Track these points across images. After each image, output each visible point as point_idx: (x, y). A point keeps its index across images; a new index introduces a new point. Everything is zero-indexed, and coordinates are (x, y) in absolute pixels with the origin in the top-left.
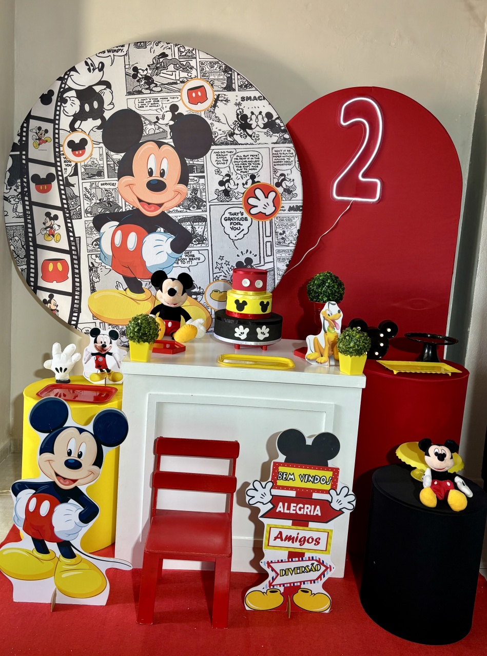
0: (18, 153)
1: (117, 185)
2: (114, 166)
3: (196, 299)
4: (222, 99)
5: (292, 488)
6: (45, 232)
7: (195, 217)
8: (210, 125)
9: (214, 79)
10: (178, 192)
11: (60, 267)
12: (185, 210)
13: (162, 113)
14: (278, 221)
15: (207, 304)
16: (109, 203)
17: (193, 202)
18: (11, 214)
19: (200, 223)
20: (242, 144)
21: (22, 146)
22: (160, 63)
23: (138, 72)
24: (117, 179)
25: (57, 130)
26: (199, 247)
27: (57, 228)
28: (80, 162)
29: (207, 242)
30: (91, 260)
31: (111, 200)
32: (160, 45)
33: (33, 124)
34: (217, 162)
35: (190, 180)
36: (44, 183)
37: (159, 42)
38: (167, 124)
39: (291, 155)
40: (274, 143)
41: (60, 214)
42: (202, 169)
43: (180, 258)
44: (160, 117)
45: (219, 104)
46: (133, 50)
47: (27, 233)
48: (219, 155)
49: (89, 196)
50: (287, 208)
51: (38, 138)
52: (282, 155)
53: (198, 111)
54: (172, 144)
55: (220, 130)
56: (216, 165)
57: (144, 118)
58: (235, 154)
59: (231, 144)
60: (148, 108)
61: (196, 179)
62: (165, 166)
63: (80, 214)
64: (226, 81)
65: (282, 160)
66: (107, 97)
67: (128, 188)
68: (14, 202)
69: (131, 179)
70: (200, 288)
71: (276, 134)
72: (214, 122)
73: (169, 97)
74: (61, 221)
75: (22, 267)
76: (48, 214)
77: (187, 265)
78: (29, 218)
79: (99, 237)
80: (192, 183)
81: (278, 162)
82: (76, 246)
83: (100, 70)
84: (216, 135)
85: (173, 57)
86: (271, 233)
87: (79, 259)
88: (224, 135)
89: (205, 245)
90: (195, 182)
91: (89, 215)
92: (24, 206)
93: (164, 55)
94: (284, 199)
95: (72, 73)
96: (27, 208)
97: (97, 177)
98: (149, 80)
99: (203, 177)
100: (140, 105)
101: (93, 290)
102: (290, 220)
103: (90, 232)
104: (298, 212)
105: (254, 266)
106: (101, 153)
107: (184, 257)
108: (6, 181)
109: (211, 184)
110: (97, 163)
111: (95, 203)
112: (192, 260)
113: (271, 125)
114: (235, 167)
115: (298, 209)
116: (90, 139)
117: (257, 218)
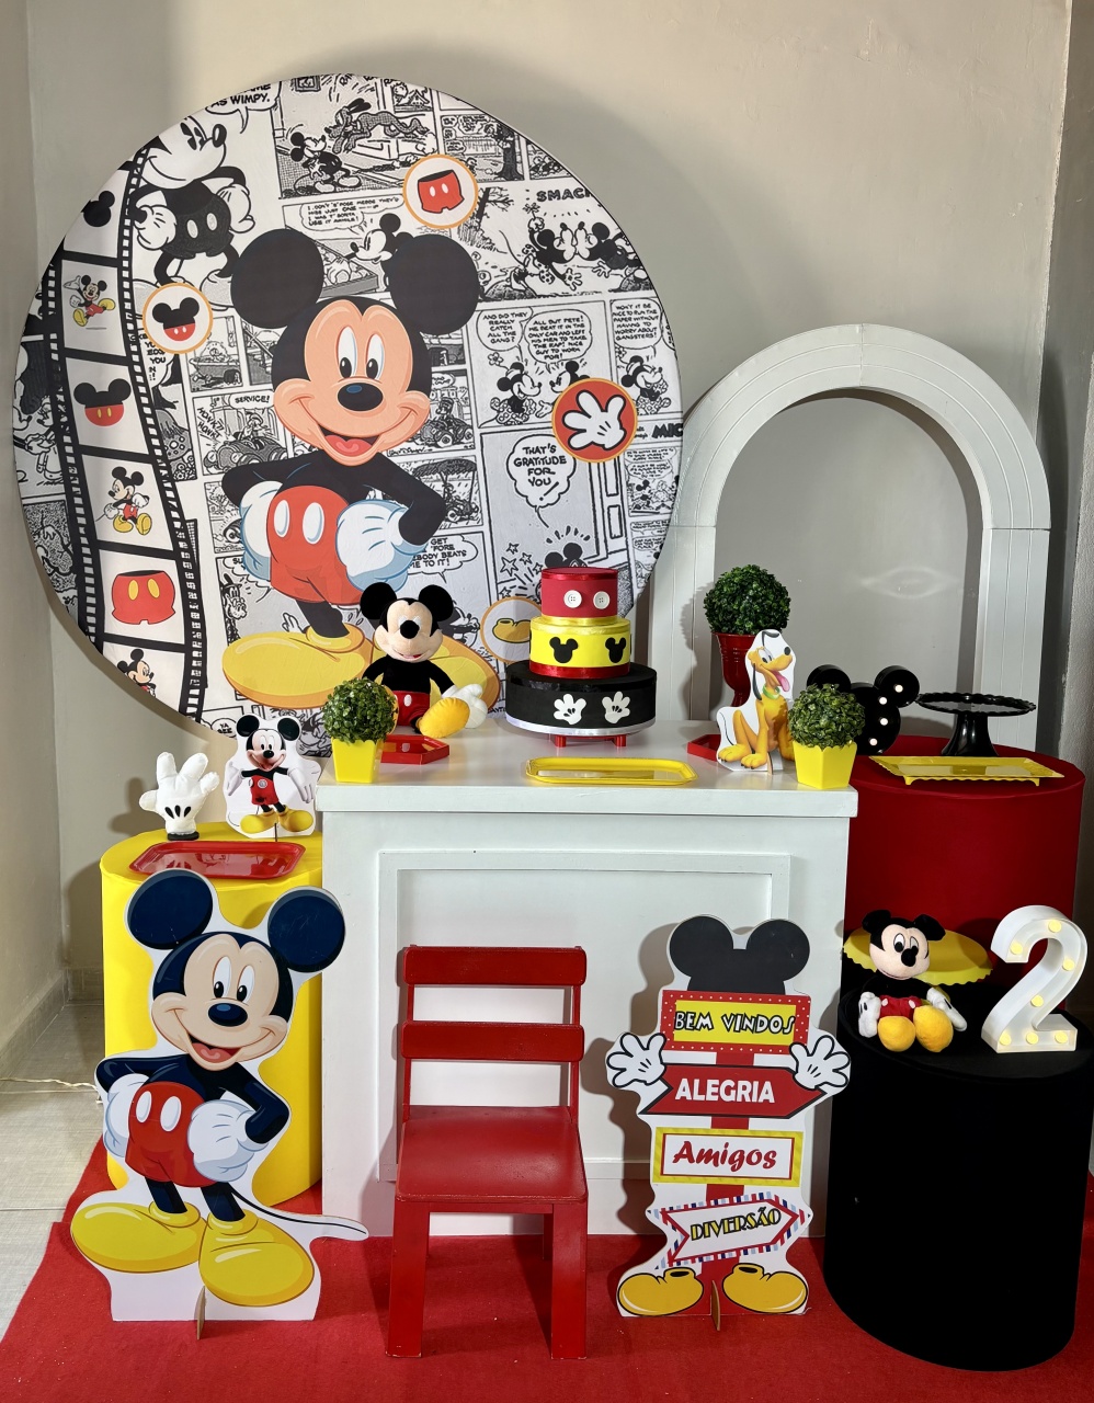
0: (40, 337)
1: (271, 400)
2: (263, 357)
3: (463, 641)
4: (496, 197)
5: (706, 1047)
6: (115, 512)
7: (449, 461)
8: (473, 258)
9: (476, 155)
10: (410, 409)
11: (154, 588)
12: (427, 448)
13: (363, 235)
14: (631, 459)
15: (488, 650)
16: (256, 441)
17: (443, 428)
18: (34, 477)
19: (462, 475)
20: (544, 296)
21: (47, 322)
22: (353, 122)
23: (304, 146)
24: (270, 386)
25: (126, 283)
26: (462, 527)
27: (142, 501)
28: (186, 352)
29: (479, 515)
30: (223, 571)
31: (260, 434)
32: (351, 83)
33: (71, 270)
34: (491, 338)
35: (434, 381)
36: (104, 402)
37: (348, 76)
38: (376, 259)
39: (653, 315)
40: (615, 291)
41: (147, 470)
42: (459, 355)
43: (422, 554)
44: (360, 243)
45: (489, 209)
46: (289, 94)
47: (72, 517)
48: (496, 322)
49: (210, 427)
50: (649, 430)
51: (83, 301)
52: (634, 316)
53: (443, 227)
54: (391, 303)
55: (494, 267)
56: (491, 345)
57: (323, 247)
58: (531, 318)
59: (521, 297)
60: (332, 225)
61: (447, 377)
62: (376, 352)
63: (193, 468)
64: (501, 159)
65: (634, 328)
66: (236, 204)
67: (296, 405)
68: (40, 450)
69: (303, 386)
70: (469, 616)
71: (618, 271)
72: (480, 250)
73: (376, 200)
74: (150, 485)
75: (65, 594)
76: (119, 473)
77: (438, 568)
78: (77, 482)
80: (440, 386)
81: (626, 331)
82: (187, 540)
83: (217, 144)
84: (487, 278)
85: (382, 109)
86: (618, 486)
87: (196, 570)
88: (504, 278)
89: (474, 523)
90: (446, 385)
91: (213, 470)
92: (63, 456)
93: (360, 105)
94: (641, 411)
95: (153, 151)
96: (71, 460)
97: (225, 385)
98: (330, 163)
99: (463, 373)
100: (313, 219)
101: (233, 636)
102: (656, 455)
103: (217, 509)
104: (675, 438)
105: (586, 562)
106: (231, 329)
107: (430, 550)
108: (17, 403)
109: (482, 387)
110: (224, 353)
111: (225, 443)
112: (450, 556)
113: (606, 251)
114: (532, 347)
115: (675, 430)
116: (205, 299)
117: (586, 456)
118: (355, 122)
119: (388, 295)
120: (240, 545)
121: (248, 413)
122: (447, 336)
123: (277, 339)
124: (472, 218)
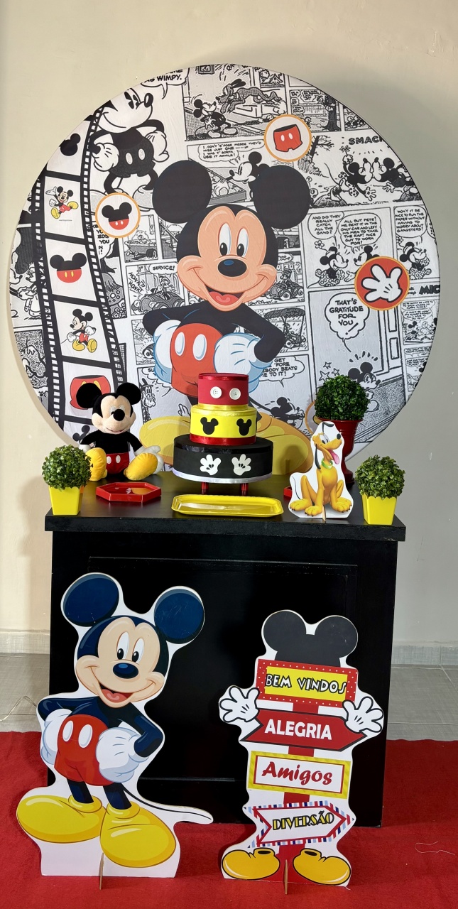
0: (29, 225)
1: (176, 269)
2: (171, 241)
3: (293, 425)
4: (323, 142)
6: (74, 337)
7: (288, 309)
8: (307, 180)
9: (311, 115)
10: (263, 276)
12: (274, 300)
13: (237, 165)
14: (405, 308)
15: (310, 431)
16: (165, 294)
17: (284, 288)
18: (23, 314)
19: (296, 318)
20: (352, 205)
21: (33, 216)
23: (202, 108)
24: (176, 260)
25: (85, 192)
26: (295, 351)
27: (91, 331)
28: (122, 237)
29: (306, 344)
30: (142, 376)
31: (168, 290)
32: (234, 69)
33: (51, 183)
34: (317, 231)
35: (279, 258)
36: (70, 268)
37: (232, 65)
38: (245, 181)
39: (421, 216)
40: (397, 201)
41: (95, 311)
42: (296, 241)
43: (268, 368)
44: (235, 170)
45: (318, 149)
46: (194, 76)
47: (46, 340)
48: (321, 221)
49: (136, 285)
50: (417, 289)
51: (58, 203)
52: (409, 217)
53: (288, 161)
54: (254, 208)
55: (320, 186)
56: (317, 236)
57: (212, 172)
58: (343, 218)
59: (337, 205)
60: (218, 158)
61: (288, 256)
62: (243, 240)
63: (125, 311)
64: (327, 118)
65: (408, 224)
66: (158, 143)
67: (192, 272)
68: (26, 297)
70: (298, 409)
71: (399, 189)
72: (312, 176)
73: (247, 143)
74: (97, 321)
75: (41, 390)
76: (77, 313)
77: (279, 377)
78: (50, 318)
79: (152, 342)
80: (283, 261)
81: (403, 226)
82: (119, 356)
83: (147, 105)
84: (316, 193)
85: (253, 86)
86: (397, 326)
87: (124, 375)
88: (327, 193)
89: (303, 349)
90: (287, 261)
91: (137, 312)
92: (41, 301)
93: (239, 83)
94: (412, 277)
95: (106, 109)
96: (47, 304)
97: (146, 258)
98: (218, 119)
99: (298, 253)
100: (206, 155)
101: (146, 420)
102: (422, 305)
103: (139, 337)
104: (434, 294)
105: (375, 374)
107: (274, 366)
108: (13, 266)
109: (310, 262)
110: (147, 238)
111: (146, 295)
112: (286, 370)
113: (392, 176)
114: (343, 237)
115: (433, 289)
116: (135, 203)
117: (375, 306)
118: (235, 93)
119: (252, 203)
120: (153, 360)
121: (160, 277)
122: (289, 230)
123: (181, 230)
124: (307, 155)
